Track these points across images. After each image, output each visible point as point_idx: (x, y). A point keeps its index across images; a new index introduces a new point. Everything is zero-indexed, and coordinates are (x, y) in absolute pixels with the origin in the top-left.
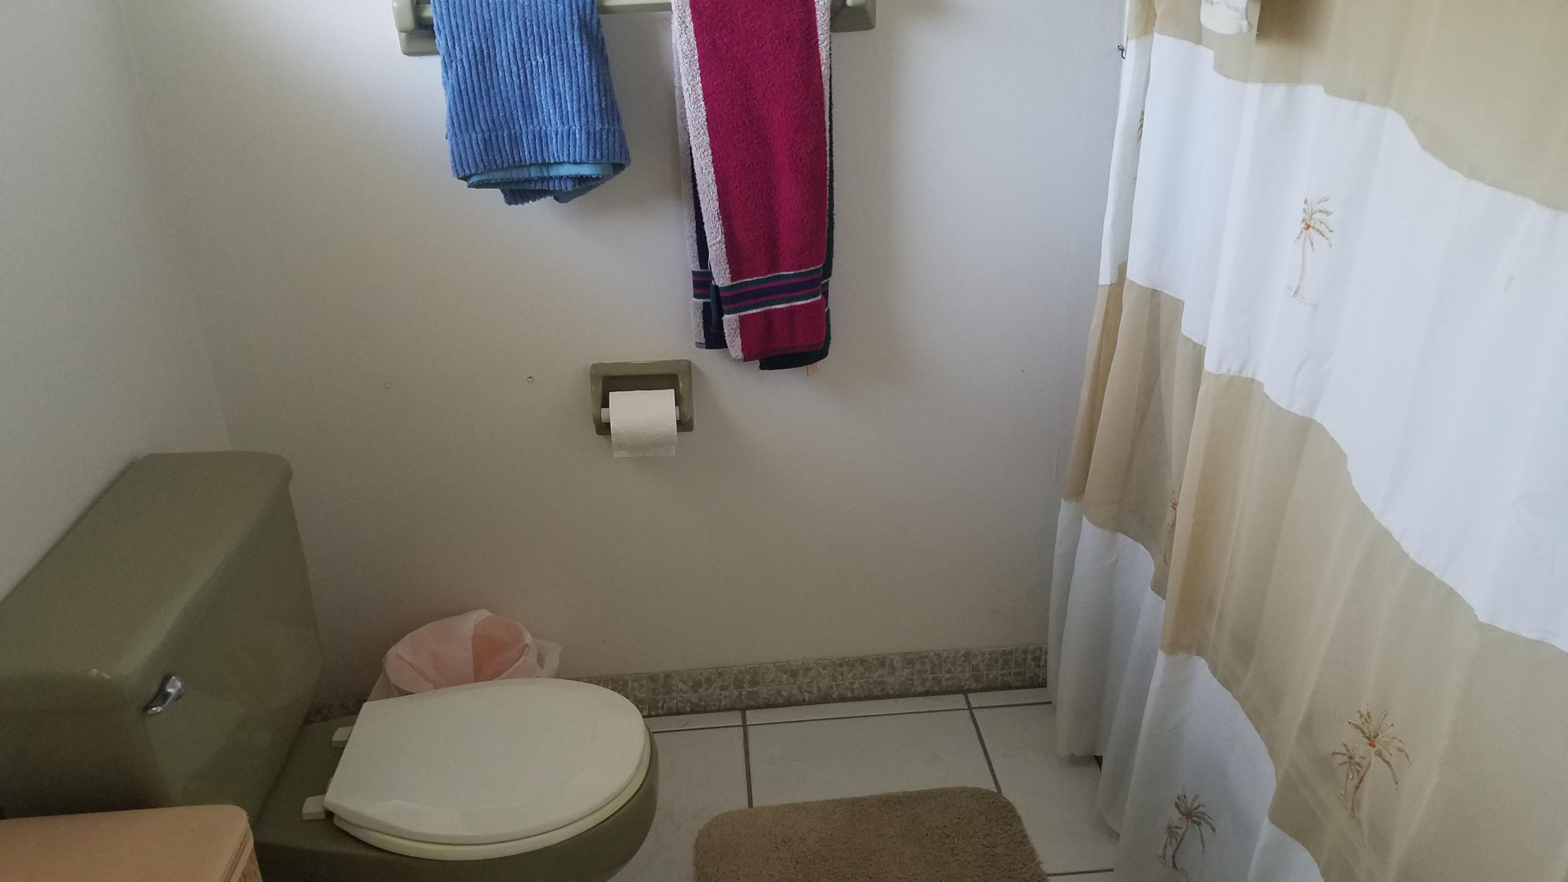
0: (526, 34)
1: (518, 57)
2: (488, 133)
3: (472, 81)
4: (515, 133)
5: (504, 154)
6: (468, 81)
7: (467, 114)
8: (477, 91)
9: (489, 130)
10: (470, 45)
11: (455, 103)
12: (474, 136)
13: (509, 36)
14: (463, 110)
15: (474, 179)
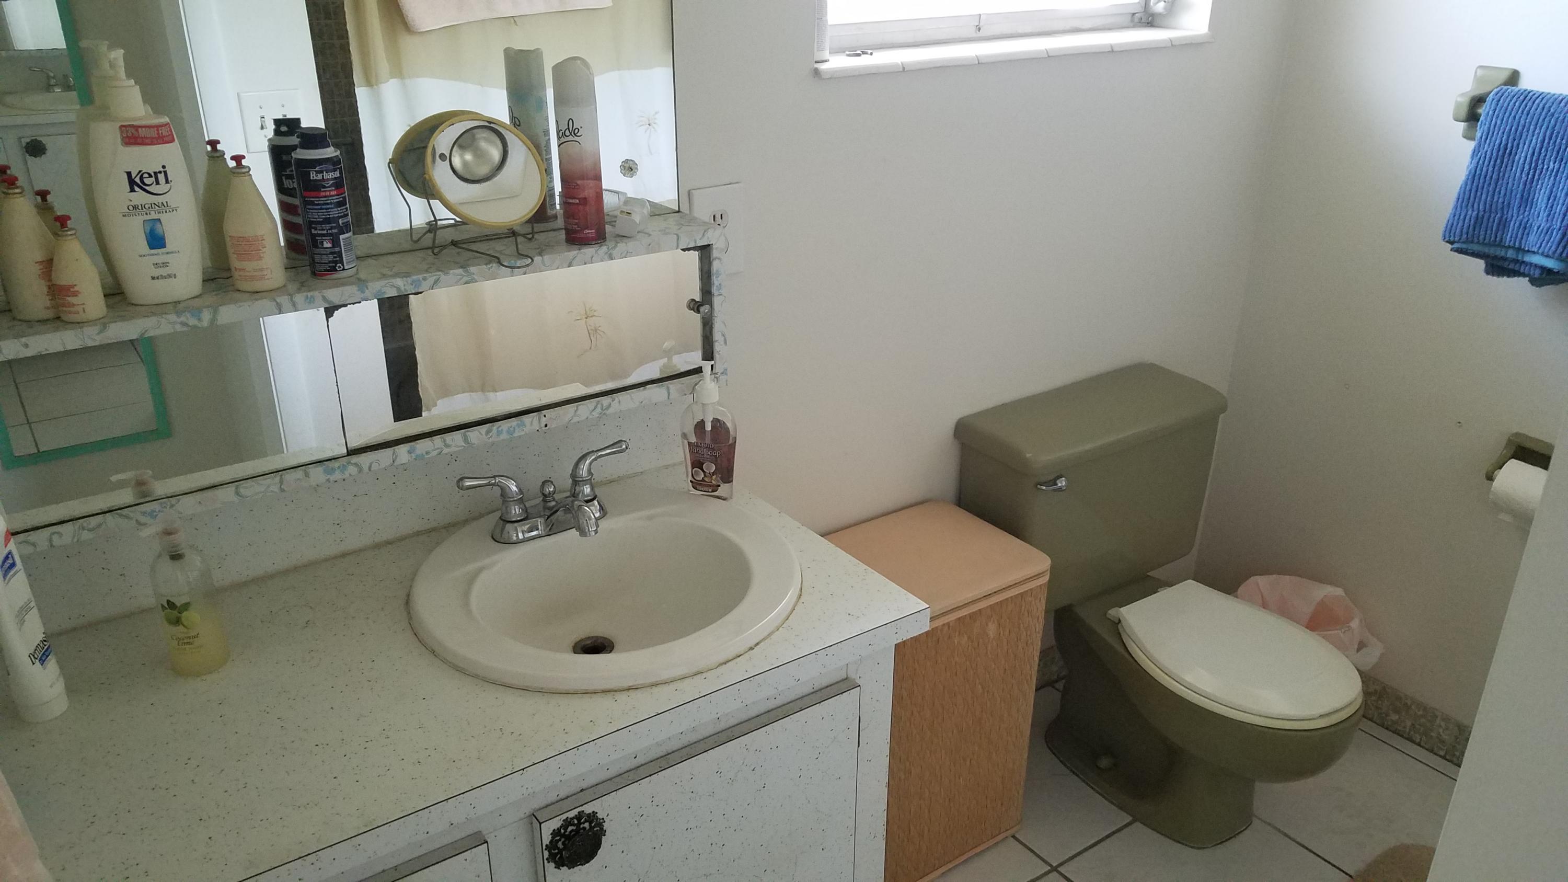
0: (1549, 143)
1: (1534, 159)
2: (1482, 213)
3: (1487, 170)
4: (1506, 219)
5: (1489, 232)
6: (1485, 169)
7: (1472, 195)
8: (1488, 178)
9: (1484, 211)
10: (1498, 142)
11: (1466, 185)
12: (1470, 213)
13: (1534, 141)
14: (1471, 190)
15: (1456, 245)
